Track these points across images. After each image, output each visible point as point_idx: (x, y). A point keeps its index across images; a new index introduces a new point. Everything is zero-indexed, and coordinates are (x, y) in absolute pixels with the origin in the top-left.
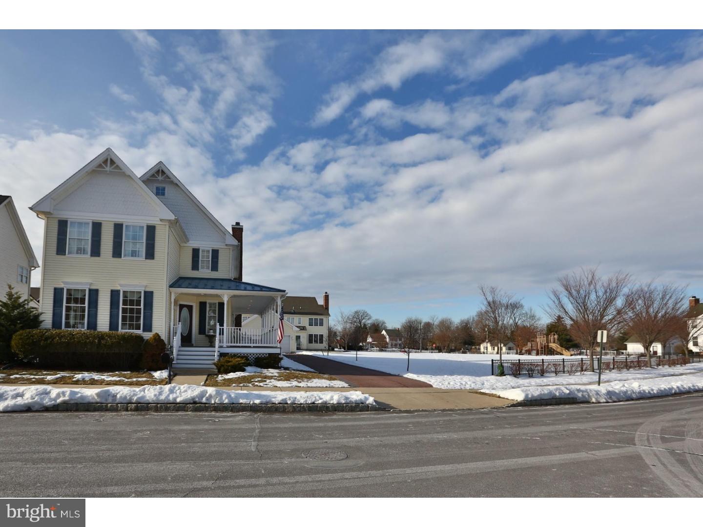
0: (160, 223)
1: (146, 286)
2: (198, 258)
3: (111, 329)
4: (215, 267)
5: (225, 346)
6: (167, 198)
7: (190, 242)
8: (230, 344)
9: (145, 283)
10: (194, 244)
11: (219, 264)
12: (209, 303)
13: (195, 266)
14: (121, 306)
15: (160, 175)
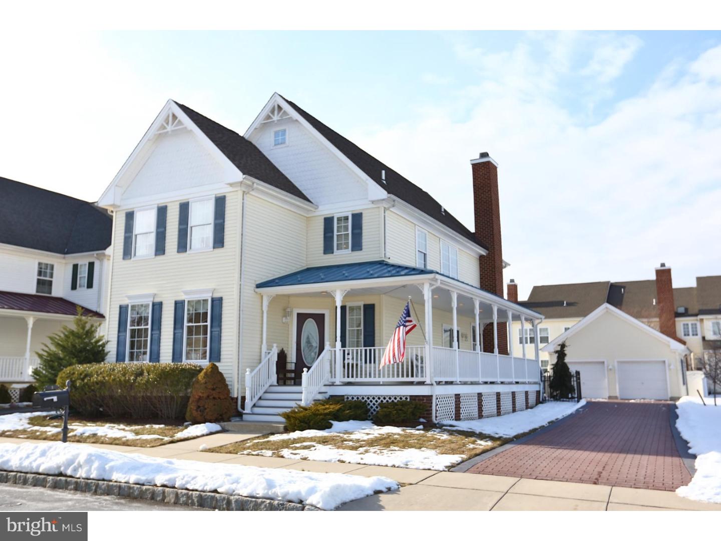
0: (231, 189)
1: (214, 291)
2: (333, 232)
3: (174, 360)
4: (357, 245)
5: (338, 383)
6: (288, 146)
7: (321, 208)
8: (347, 380)
9: (212, 286)
10: (326, 210)
11: (363, 238)
12: (350, 307)
13: (328, 248)
14: (186, 324)
15: (276, 112)
